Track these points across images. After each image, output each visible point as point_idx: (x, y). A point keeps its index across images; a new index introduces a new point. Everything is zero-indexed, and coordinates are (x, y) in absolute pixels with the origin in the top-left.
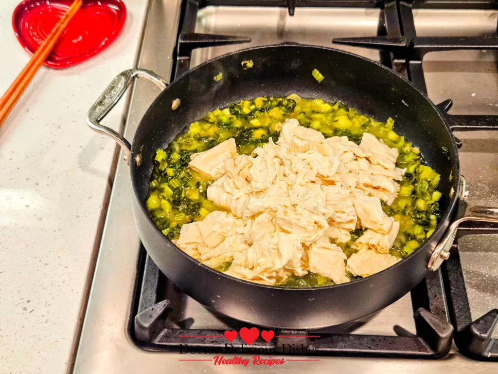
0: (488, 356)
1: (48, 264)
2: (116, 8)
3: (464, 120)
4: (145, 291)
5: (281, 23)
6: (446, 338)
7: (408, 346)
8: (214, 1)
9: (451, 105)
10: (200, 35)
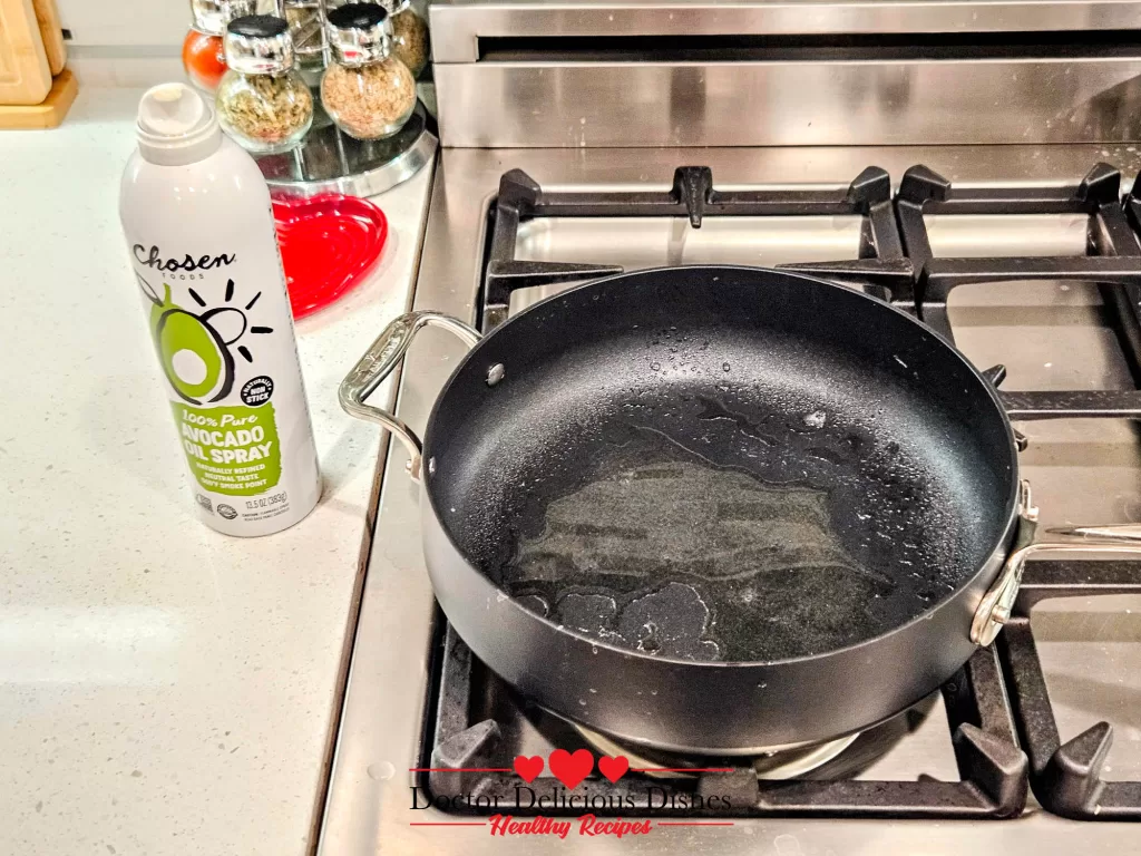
0: (1096, 813)
1: (260, 669)
2: (369, 221)
3: (1029, 400)
4: (445, 714)
5: (676, 244)
6: (1014, 775)
7: (945, 798)
8: (547, 206)
9: (1004, 375)
10: (527, 263)
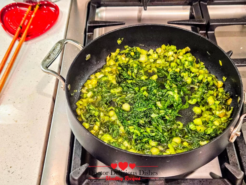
1: (21, 146)
2: (54, 9)
3: (239, 61)
5: (140, 14)
6: (240, 179)
8: (104, 4)
9: (232, 53)
10: (98, 21)
